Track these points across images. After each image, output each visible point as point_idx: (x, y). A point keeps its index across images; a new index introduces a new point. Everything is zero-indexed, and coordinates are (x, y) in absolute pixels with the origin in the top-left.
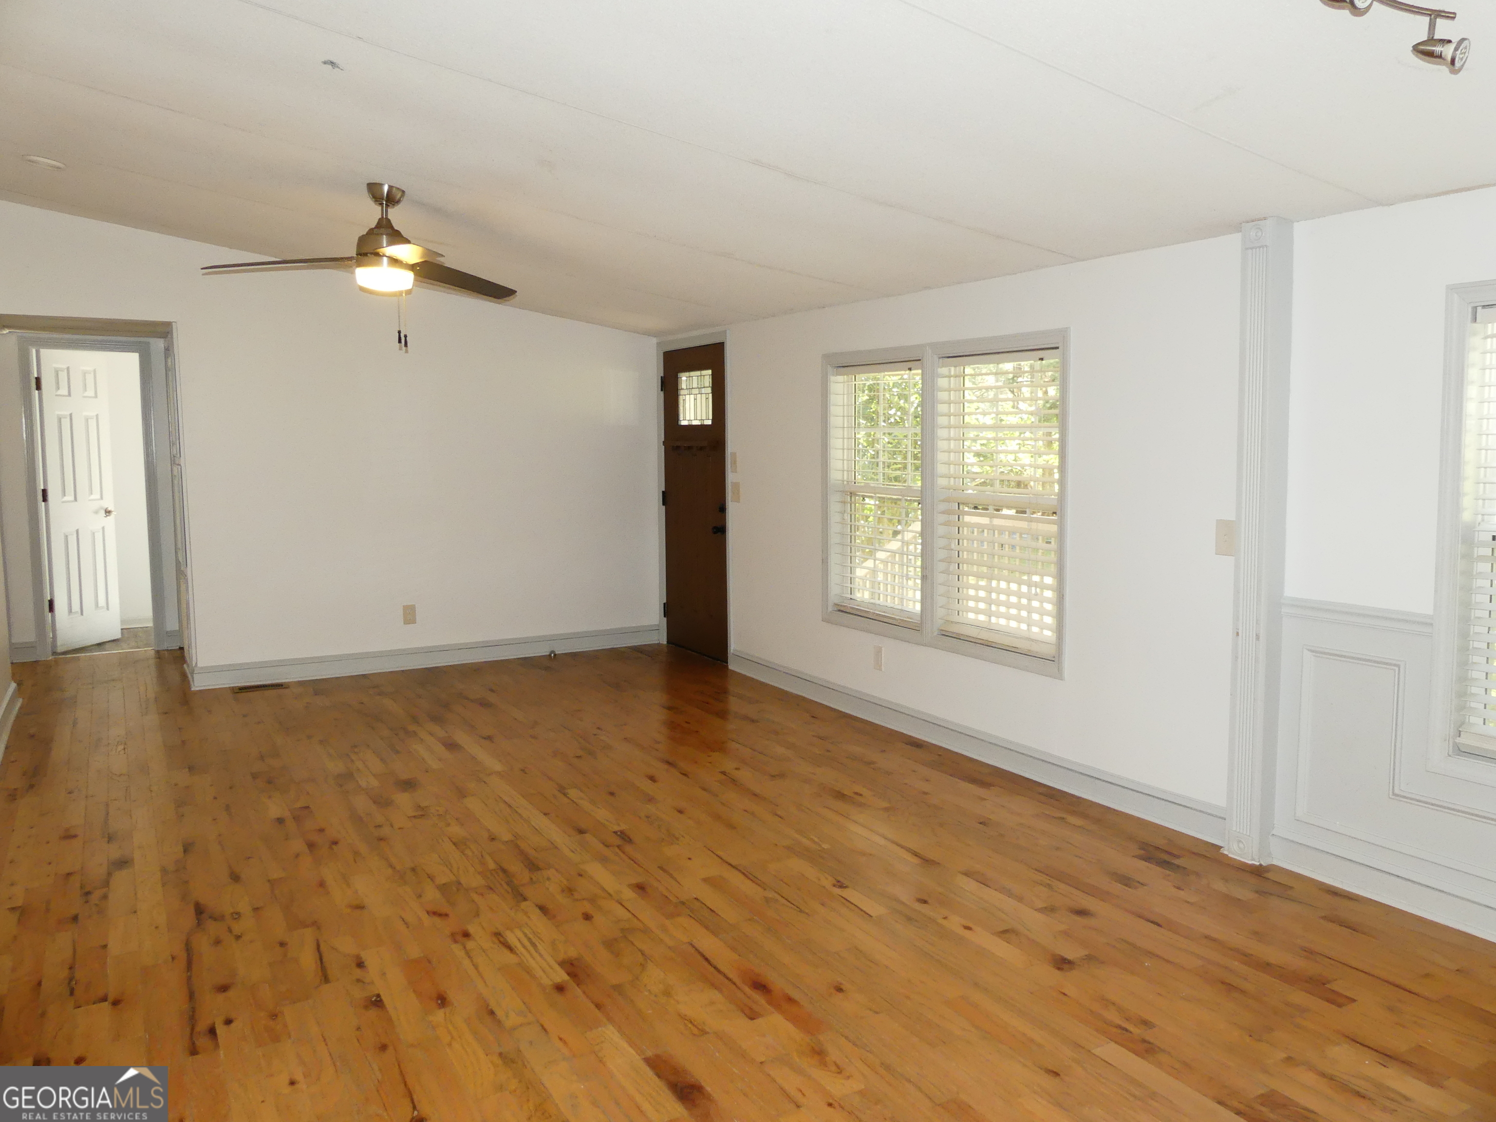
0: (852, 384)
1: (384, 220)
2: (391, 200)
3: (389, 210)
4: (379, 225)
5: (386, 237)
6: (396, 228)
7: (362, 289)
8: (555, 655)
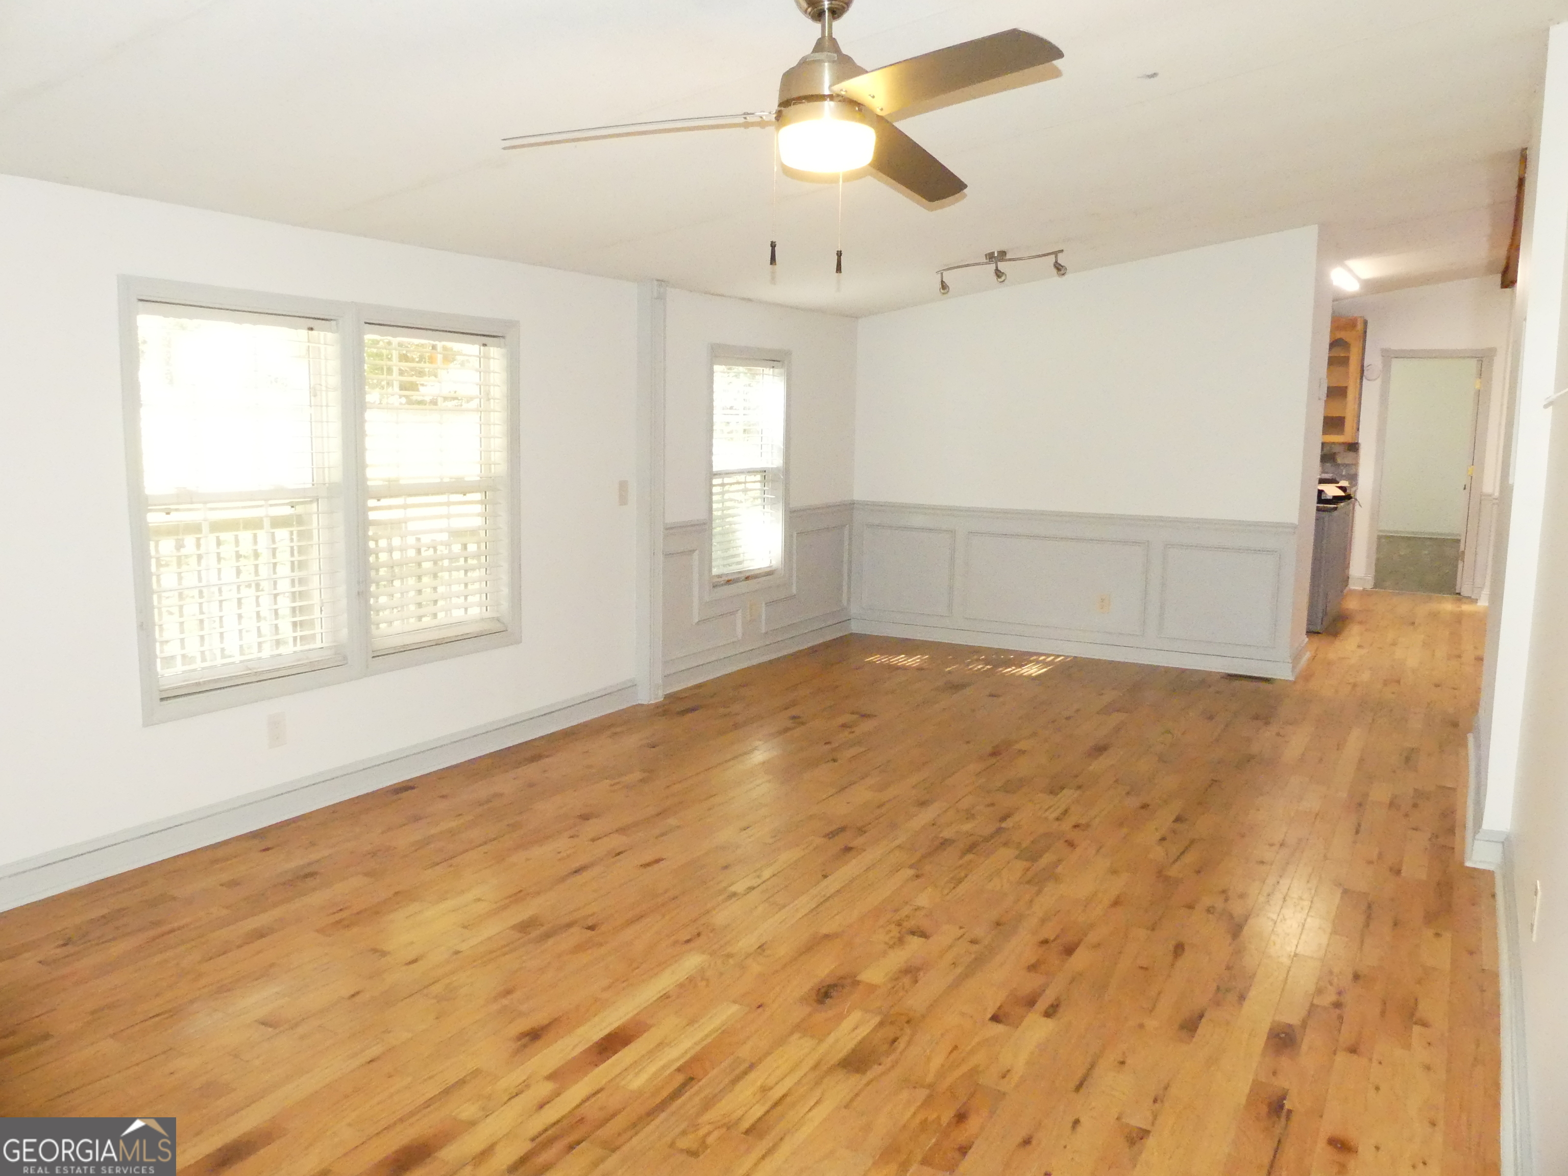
1: (826, 40)
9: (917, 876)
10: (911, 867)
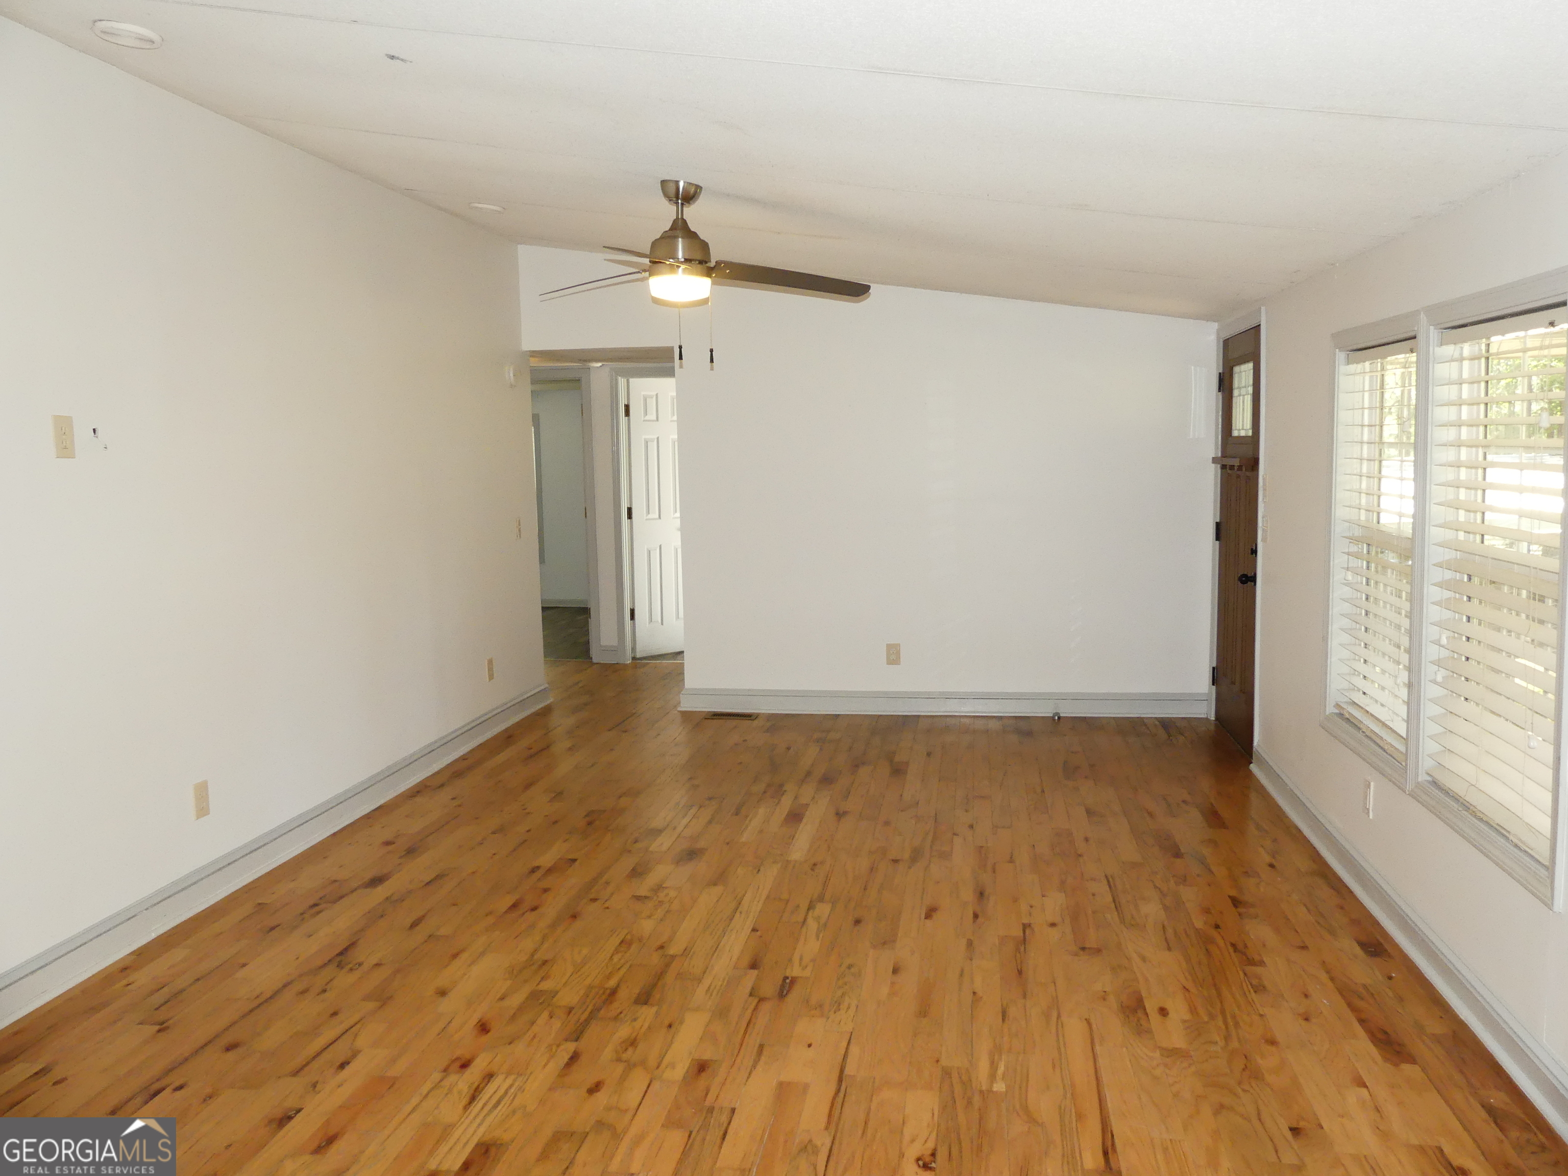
0: (1377, 376)
1: (680, 220)
2: (688, 197)
3: (685, 209)
4: (673, 227)
5: (682, 240)
6: (693, 229)
7: (656, 301)
8: (1059, 718)
9: (662, 947)
10: (673, 957)
